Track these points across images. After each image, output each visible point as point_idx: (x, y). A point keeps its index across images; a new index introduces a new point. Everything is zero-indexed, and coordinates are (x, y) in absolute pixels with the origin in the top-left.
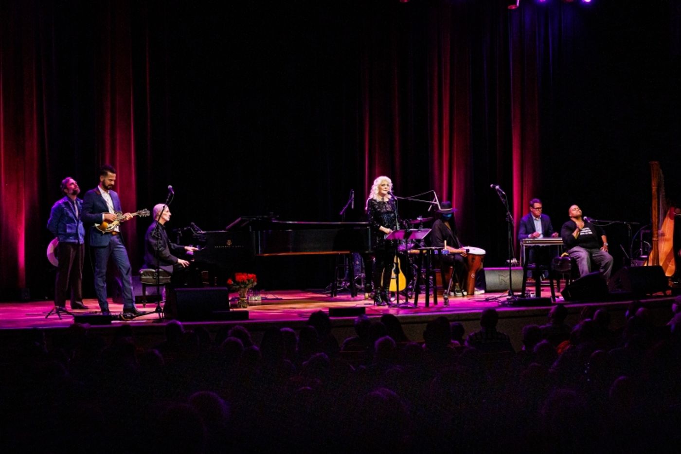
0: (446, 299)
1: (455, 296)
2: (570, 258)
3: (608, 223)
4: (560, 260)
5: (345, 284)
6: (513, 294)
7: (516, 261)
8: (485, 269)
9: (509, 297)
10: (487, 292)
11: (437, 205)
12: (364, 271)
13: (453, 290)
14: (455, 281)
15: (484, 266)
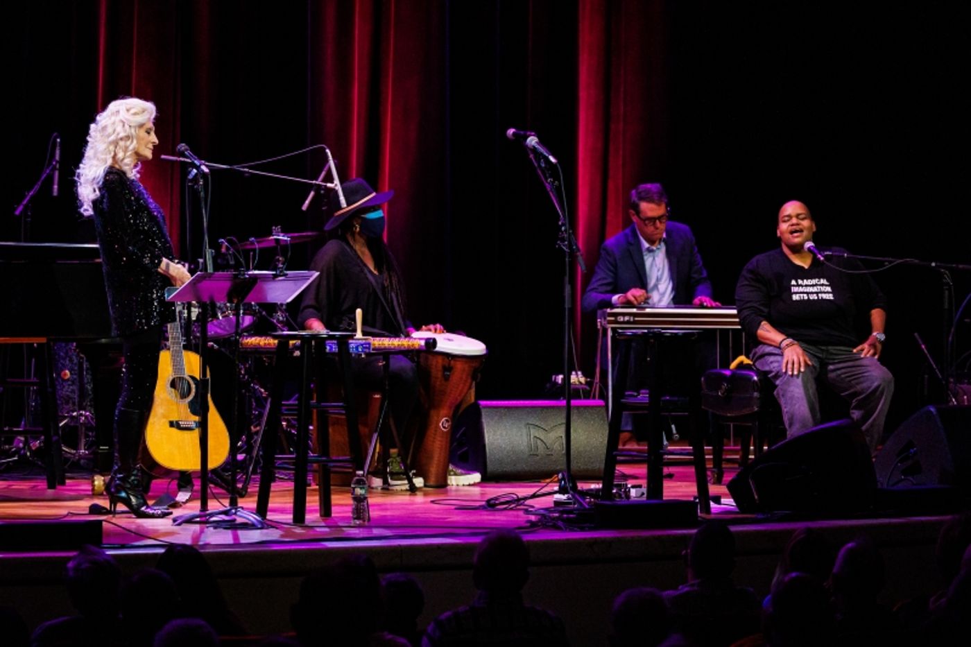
0: (359, 500)
1: (386, 488)
2: (758, 372)
3: (882, 264)
4: (724, 378)
5: (26, 443)
6: (574, 488)
7: (583, 380)
8: (482, 403)
9: (562, 497)
10: (487, 479)
11: (334, 191)
12: (87, 402)
13: (380, 472)
14: (386, 443)
15: (479, 396)
